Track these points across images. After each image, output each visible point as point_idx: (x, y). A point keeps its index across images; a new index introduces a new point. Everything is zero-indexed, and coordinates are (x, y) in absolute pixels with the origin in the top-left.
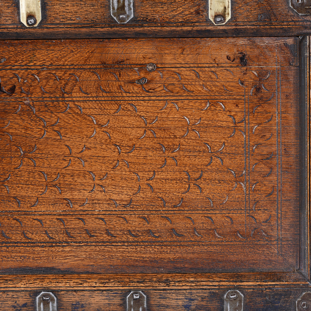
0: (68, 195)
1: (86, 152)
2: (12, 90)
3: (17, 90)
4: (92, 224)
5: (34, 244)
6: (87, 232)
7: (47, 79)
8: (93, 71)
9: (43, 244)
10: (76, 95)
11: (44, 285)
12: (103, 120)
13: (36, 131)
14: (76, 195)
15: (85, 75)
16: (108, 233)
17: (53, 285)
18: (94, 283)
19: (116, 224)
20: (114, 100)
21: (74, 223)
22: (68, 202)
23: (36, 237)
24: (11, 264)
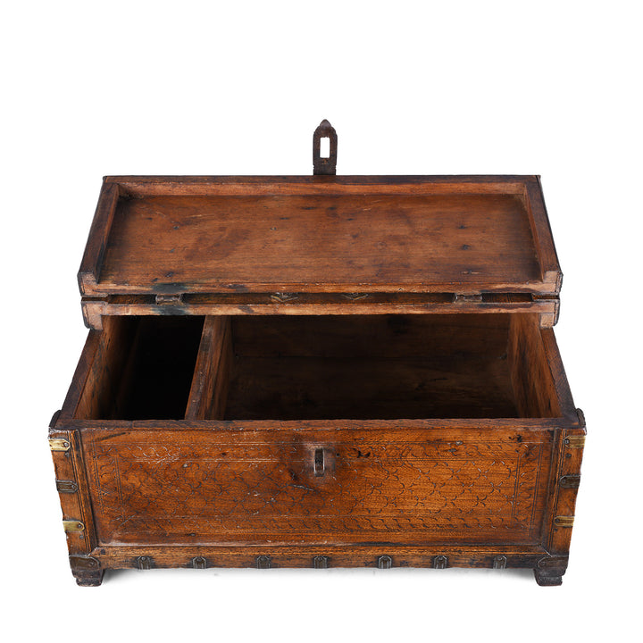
0: (401, 508)
1: (414, 487)
2: (368, 455)
3: (371, 455)
4: (414, 521)
5: (378, 531)
6: (411, 525)
7: (391, 449)
8: (421, 445)
9: (383, 531)
10: (410, 457)
11: (384, 553)
12: (426, 470)
13: (382, 476)
14: (406, 507)
15: (415, 447)
16: (424, 525)
17: (389, 553)
18: (415, 551)
19: (429, 522)
20: (433, 460)
21: (403, 521)
22: (401, 511)
23: (379, 527)
24: (363, 540)
